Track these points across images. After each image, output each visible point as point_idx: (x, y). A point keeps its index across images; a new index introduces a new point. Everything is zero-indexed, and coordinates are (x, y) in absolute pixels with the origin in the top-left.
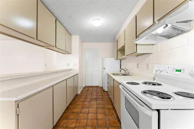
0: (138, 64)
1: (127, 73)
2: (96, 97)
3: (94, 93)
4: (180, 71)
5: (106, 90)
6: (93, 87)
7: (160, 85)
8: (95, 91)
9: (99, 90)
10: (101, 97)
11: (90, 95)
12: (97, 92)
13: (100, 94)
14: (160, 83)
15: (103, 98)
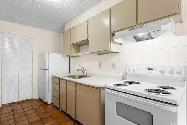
0: (100, 64)
1: (85, 75)
2: (38, 118)
3: (29, 112)
4: (152, 69)
5: (49, 103)
6: (21, 102)
7: (137, 83)
8: (31, 108)
9: (36, 105)
10: (48, 115)
11: (25, 118)
12: (35, 109)
13: (42, 111)
14: (138, 82)
15: (51, 116)
